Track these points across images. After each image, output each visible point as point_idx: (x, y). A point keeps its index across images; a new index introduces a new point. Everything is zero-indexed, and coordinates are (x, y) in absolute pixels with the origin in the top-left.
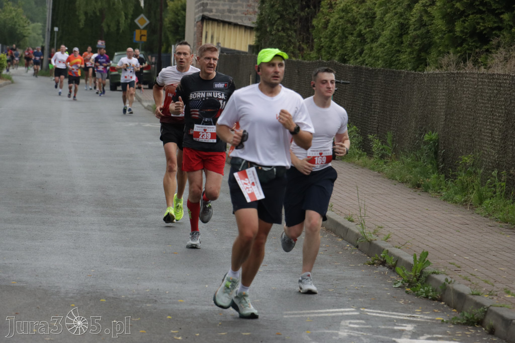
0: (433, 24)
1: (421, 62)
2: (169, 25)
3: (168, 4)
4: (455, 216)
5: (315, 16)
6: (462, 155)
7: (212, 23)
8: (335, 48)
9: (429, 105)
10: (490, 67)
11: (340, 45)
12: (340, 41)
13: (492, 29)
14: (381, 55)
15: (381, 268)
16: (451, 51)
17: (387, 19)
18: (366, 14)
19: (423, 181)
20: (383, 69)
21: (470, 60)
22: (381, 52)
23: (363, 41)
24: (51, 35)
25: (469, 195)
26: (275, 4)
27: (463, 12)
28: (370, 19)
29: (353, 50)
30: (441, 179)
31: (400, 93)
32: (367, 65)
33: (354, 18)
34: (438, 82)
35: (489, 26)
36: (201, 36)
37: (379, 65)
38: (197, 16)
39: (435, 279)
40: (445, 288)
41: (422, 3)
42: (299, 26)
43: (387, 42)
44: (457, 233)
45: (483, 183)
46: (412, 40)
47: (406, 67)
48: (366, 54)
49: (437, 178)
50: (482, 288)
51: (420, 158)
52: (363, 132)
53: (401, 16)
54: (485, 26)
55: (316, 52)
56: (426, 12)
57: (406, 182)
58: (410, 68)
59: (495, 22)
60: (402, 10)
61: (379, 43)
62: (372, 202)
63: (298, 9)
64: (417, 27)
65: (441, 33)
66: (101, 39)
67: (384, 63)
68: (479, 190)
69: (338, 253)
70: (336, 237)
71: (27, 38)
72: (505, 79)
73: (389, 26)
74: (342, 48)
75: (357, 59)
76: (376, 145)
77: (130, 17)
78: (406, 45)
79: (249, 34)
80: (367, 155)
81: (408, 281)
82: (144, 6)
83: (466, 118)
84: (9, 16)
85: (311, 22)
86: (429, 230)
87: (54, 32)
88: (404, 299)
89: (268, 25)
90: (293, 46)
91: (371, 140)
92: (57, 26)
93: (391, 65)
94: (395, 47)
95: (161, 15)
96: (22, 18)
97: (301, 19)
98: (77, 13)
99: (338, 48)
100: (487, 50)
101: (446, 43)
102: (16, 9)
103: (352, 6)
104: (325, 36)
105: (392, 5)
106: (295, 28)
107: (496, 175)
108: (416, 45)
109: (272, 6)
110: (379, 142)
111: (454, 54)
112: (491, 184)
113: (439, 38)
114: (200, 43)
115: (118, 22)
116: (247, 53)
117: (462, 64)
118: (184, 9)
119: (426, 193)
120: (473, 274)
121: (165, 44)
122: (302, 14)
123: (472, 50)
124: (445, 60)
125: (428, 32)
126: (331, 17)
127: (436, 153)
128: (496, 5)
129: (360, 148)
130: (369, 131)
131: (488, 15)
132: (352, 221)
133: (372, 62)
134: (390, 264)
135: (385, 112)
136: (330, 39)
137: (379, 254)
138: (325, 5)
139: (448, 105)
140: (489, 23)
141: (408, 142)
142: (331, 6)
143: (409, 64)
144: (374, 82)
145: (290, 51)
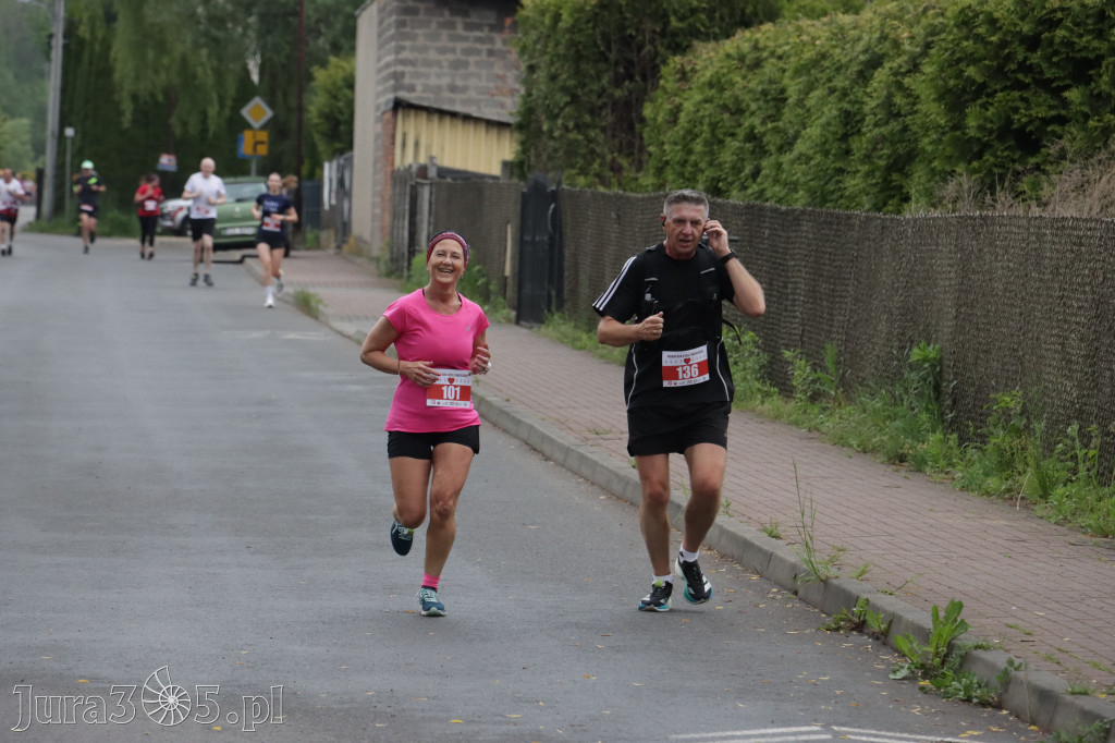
0: (916, 112)
1: (892, 192)
2: (316, 121)
3: (315, 74)
4: (994, 523)
5: (646, 97)
6: (997, 391)
7: (416, 115)
8: (696, 165)
9: (919, 285)
10: (1046, 205)
11: (707, 159)
12: (707, 149)
13: (1046, 121)
14: (802, 180)
15: (857, 638)
16: (961, 169)
17: (813, 101)
18: (765, 93)
19: (911, 448)
20: (810, 208)
21: (1004, 187)
22: (803, 174)
23: (760, 150)
24: (59, 144)
25: (1016, 478)
26: (559, 72)
27: (983, 86)
29: (736, 170)
30: (951, 443)
31: (852, 261)
33: (737, 100)
34: (938, 235)
35: (1040, 115)
36: (393, 143)
37: (797, 200)
38: (382, 100)
39: (977, 660)
40: (1006, 680)
41: (891, 69)
42: (610, 119)
43: (816, 153)
44: (1007, 560)
45: (1049, 448)
46: (870, 147)
47: (859, 205)
48: (767, 176)
49: (941, 441)
50: (1090, 678)
51: (902, 400)
52: (770, 346)
53: (846, 95)
54: (1030, 115)
55: (654, 174)
56: (900, 86)
57: (874, 450)
58: (867, 206)
59: (1051, 107)
60: (847, 83)
61: (795, 153)
63: (609, 83)
64: (880, 119)
65: (937, 132)
66: (168, 152)
67: (810, 196)
68: (1038, 466)
69: (756, 605)
70: (744, 572)
72: (1090, 229)
73: (819, 118)
74: (711, 164)
75: (746, 188)
76: (800, 371)
77: (229, 103)
78: (859, 158)
79: (496, 136)
80: (780, 394)
81: (923, 666)
82: (260, 82)
83: (1004, 312)
85: (638, 111)
86: (945, 554)
87: (65, 138)
88: (919, 704)
89: (543, 117)
90: (598, 161)
91: (787, 362)
92: (70, 125)
93: (824, 200)
94: (833, 162)
95: (300, 98)
97: (615, 104)
98: (116, 97)
99: (703, 165)
100: (1037, 167)
101: (949, 151)
103: (732, 75)
104: (672, 139)
105: (822, 71)
106: (604, 123)
107: (1075, 434)
108: (880, 158)
109: (553, 78)
110: (806, 367)
111: (966, 174)
112: (1064, 453)
113: (931, 143)
114: (390, 158)
115: (204, 116)
116: (495, 178)
117: (988, 196)
118: (351, 84)
119: (922, 475)
120: (1062, 648)
121: (307, 161)
122: (618, 93)
124: (951, 188)
125: (905, 128)
126: (686, 99)
127: (937, 388)
128: (1053, 71)
129: (764, 379)
130: (782, 342)
131: (1035, 92)
132: (777, 537)
133: (782, 195)
134: (876, 629)
135: (818, 301)
136: (684, 147)
137: (849, 608)
138: (670, 74)
139: (962, 284)
140: (1038, 109)
141: (873, 365)
142: (684, 76)
143: (864, 198)
144: (790, 238)
145: (592, 172)
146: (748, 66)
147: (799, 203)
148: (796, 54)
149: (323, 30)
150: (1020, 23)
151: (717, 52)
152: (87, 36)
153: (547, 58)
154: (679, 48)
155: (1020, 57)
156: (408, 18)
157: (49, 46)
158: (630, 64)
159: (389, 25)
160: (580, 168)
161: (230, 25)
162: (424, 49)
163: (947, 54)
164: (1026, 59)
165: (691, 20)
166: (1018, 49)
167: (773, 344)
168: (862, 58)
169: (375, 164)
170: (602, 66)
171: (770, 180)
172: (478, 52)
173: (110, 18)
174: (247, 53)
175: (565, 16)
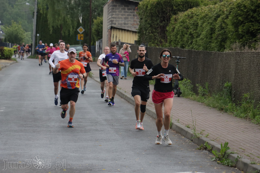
0: (227, 28)
1: (222, 47)
2: (94, 32)
3: (94, 21)
4: (241, 124)
5: (168, 25)
6: (244, 93)
7: (116, 30)
8: (178, 41)
9: (227, 68)
10: (257, 49)
11: (180, 39)
12: (181, 37)
13: (258, 30)
14: (202, 44)
15: (205, 151)
16: (237, 41)
17: (204, 26)
18: (194, 24)
19: (225, 107)
20: (203, 51)
21: (247, 45)
22: (202, 43)
23: (192, 37)
24: (36, 38)
25: (248, 114)
26: (147, 19)
27: (243, 22)
28: (195, 26)
29: (187, 42)
30: (234, 106)
31: (212, 63)
32: (194, 49)
33: (188, 26)
34: (231, 57)
35: (256, 28)
36: (111, 37)
37: (200, 49)
38: (109, 27)
39: (232, 156)
40: (237, 160)
41: (222, 18)
42: (159, 30)
43: (205, 38)
44: (243, 133)
45: (255, 107)
46: (217, 36)
47: (214, 50)
48: (194, 43)
49: (231, 105)
50: (256, 160)
51: (223, 95)
52: (193, 83)
53: (211, 24)
54: (254, 28)
55: (169, 43)
56: (224, 22)
57: (216, 107)
58: (216, 50)
59: (259, 26)
60: (212, 21)
61: (200, 38)
62: (199, 118)
63: (159, 22)
64: (219, 30)
65: (232, 32)
67: (203, 48)
68: (253, 111)
69: (182, 144)
70: (181, 136)
71: (23, 40)
73: (205, 29)
74: (182, 41)
75: (189, 46)
76: (200, 89)
77: (75, 28)
78: (214, 39)
79: (135, 35)
80: (196, 94)
81: (218, 158)
82: (82, 22)
83: (246, 75)
84: (14, 29)
85: (166, 28)
86: (228, 131)
87: (37, 36)
88: (216, 166)
89: (144, 30)
90: (157, 40)
91: (197, 87)
92: (38, 33)
93: (207, 49)
94: (208, 40)
95: (90, 26)
96: (21, 30)
97: (161, 27)
98: (49, 27)
99: (180, 41)
100: (255, 41)
101: (235, 37)
102: (18, 25)
103: (186, 20)
104: (173, 35)
105: (206, 19)
106: (158, 31)
108: (219, 39)
109: (146, 21)
110: (201, 88)
111: (238, 42)
112: (259, 108)
113: (230, 35)
114: (110, 40)
115: (69, 31)
116: (133, 44)
117: (243, 47)
118: (102, 23)
119: (227, 113)
120: (251, 153)
121: (92, 41)
122: (161, 24)
123: (247, 41)
124: (234, 46)
125: (225, 32)
126: (176, 26)
127: (230, 93)
128: (259, 18)
129: (192, 91)
130: (196, 82)
131: (255, 23)
132: (189, 128)
133: (197, 48)
134: (209, 149)
135: (204, 73)
136: (176, 37)
137: (203, 144)
138: (173, 20)
139: (236, 68)
140: (256, 27)
141: (216, 87)
142: (176, 20)
143: (216, 48)
144: (198, 58)
145: (155, 43)
146: (190, 17)
147: (201, 50)
148: (201, 15)
149: (96, 10)
150: (251, 7)
151: (183, 14)
152: (42, 13)
153: (145, 16)
154: (175, 14)
155: (251, 15)
156: (114, 7)
157: (33, 15)
158: (164, 17)
159: (110, 9)
160: (152, 42)
161: (75, 9)
162: (118, 15)
163: (234, 14)
164: (253, 15)
165: (178, 7)
166: (251, 13)
167: (194, 83)
168: (215, 15)
169: (107, 42)
170: (158, 18)
171: (195, 44)
172: (131, 15)
173: (48, 8)
174: (79, 16)
175: (149, 6)
